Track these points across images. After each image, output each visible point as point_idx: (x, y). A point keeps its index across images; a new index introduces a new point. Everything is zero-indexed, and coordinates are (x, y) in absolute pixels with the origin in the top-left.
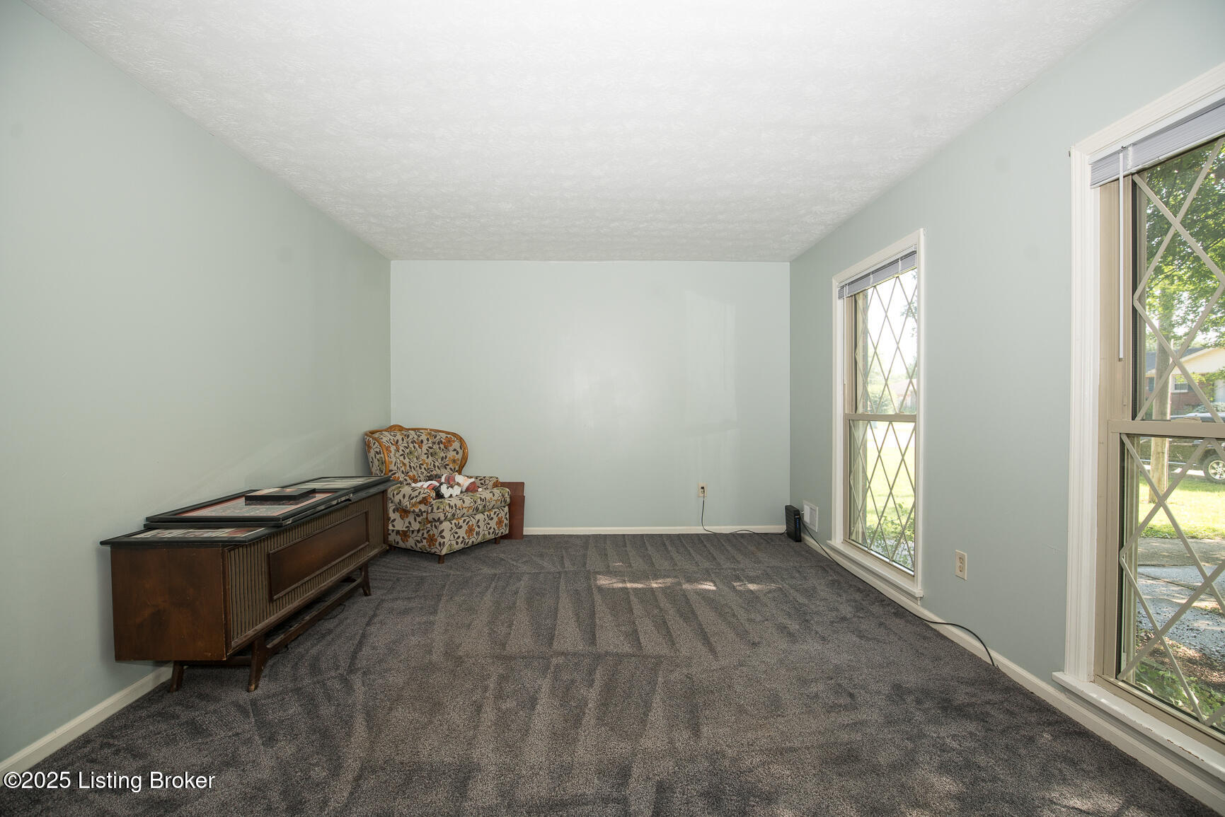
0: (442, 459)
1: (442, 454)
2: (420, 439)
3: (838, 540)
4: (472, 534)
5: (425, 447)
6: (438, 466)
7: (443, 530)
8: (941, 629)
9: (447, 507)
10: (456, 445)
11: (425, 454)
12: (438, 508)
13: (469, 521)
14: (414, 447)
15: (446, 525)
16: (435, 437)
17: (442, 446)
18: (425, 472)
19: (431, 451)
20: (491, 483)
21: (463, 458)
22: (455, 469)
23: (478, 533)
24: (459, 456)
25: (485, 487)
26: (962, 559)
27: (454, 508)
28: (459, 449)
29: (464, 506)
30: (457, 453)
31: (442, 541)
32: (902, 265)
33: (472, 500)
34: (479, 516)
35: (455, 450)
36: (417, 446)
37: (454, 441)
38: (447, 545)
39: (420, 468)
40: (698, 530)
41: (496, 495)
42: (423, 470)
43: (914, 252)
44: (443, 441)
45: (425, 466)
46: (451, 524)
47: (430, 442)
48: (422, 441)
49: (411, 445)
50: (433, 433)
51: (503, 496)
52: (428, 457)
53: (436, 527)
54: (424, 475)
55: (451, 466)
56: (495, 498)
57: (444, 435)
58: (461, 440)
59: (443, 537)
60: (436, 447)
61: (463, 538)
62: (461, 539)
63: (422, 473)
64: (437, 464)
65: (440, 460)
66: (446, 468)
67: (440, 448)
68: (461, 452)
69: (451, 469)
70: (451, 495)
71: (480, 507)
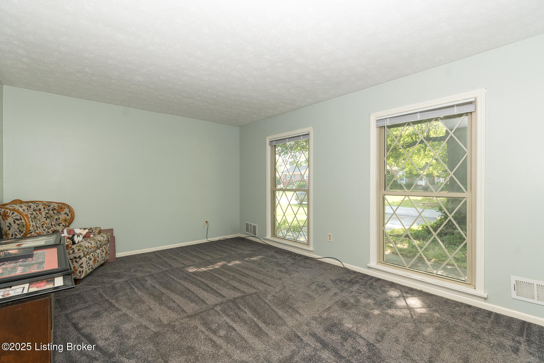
0: (57, 220)
1: (56, 217)
2: (39, 208)
3: (269, 236)
4: (96, 262)
5: (44, 214)
6: (54, 225)
7: (83, 263)
8: (323, 260)
9: (85, 248)
10: (67, 210)
11: (45, 217)
12: (79, 250)
13: (94, 255)
14: (36, 213)
15: (84, 259)
16: (49, 206)
17: (55, 212)
18: (47, 230)
19: (48, 215)
20: (97, 231)
21: (71, 218)
22: (66, 225)
23: (98, 261)
24: (69, 217)
25: (93, 234)
26: (330, 236)
27: (88, 248)
28: (68, 213)
29: (92, 246)
30: (68, 215)
31: (81, 270)
32: (302, 137)
33: (95, 242)
34: (98, 251)
35: (66, 213)
36: (38, 212)
37: (65, 208)
38: (85, 272)
39: (43, 227)
40: (205, 241)
41: (105, 238)
42: (45, 228)
43: (308, 134)
44: (56, 208)
45: (45, 225)
46: (87, 258)
47: (46, 210)
48: (40, 210)
49: (34, 213)
50: (47, 205)
51: (108, 237)
52: (46, 220)
53: (76, 262)
54: (46, 231)
55: (63, 224)
56: (105, 239)
57: (56, 205)
58: (69, 207)
59: (82, 267)
60: (51, 212)
61: (92, 265)
62: (91, 266)
63: (44, 230)
64: (53, 223)
65: (55, 221)
66: (60, 226)
67: (54, 213)
68: (70, 214)
69: (63, 225)
70: (79, 241)
71: (99, 245)
